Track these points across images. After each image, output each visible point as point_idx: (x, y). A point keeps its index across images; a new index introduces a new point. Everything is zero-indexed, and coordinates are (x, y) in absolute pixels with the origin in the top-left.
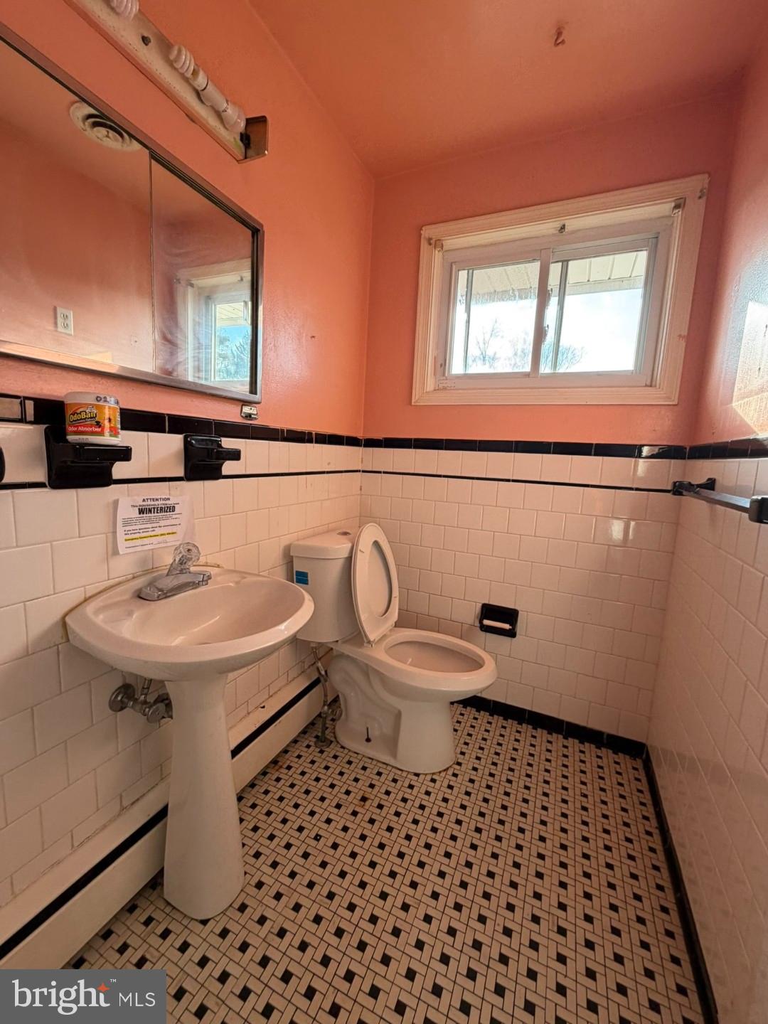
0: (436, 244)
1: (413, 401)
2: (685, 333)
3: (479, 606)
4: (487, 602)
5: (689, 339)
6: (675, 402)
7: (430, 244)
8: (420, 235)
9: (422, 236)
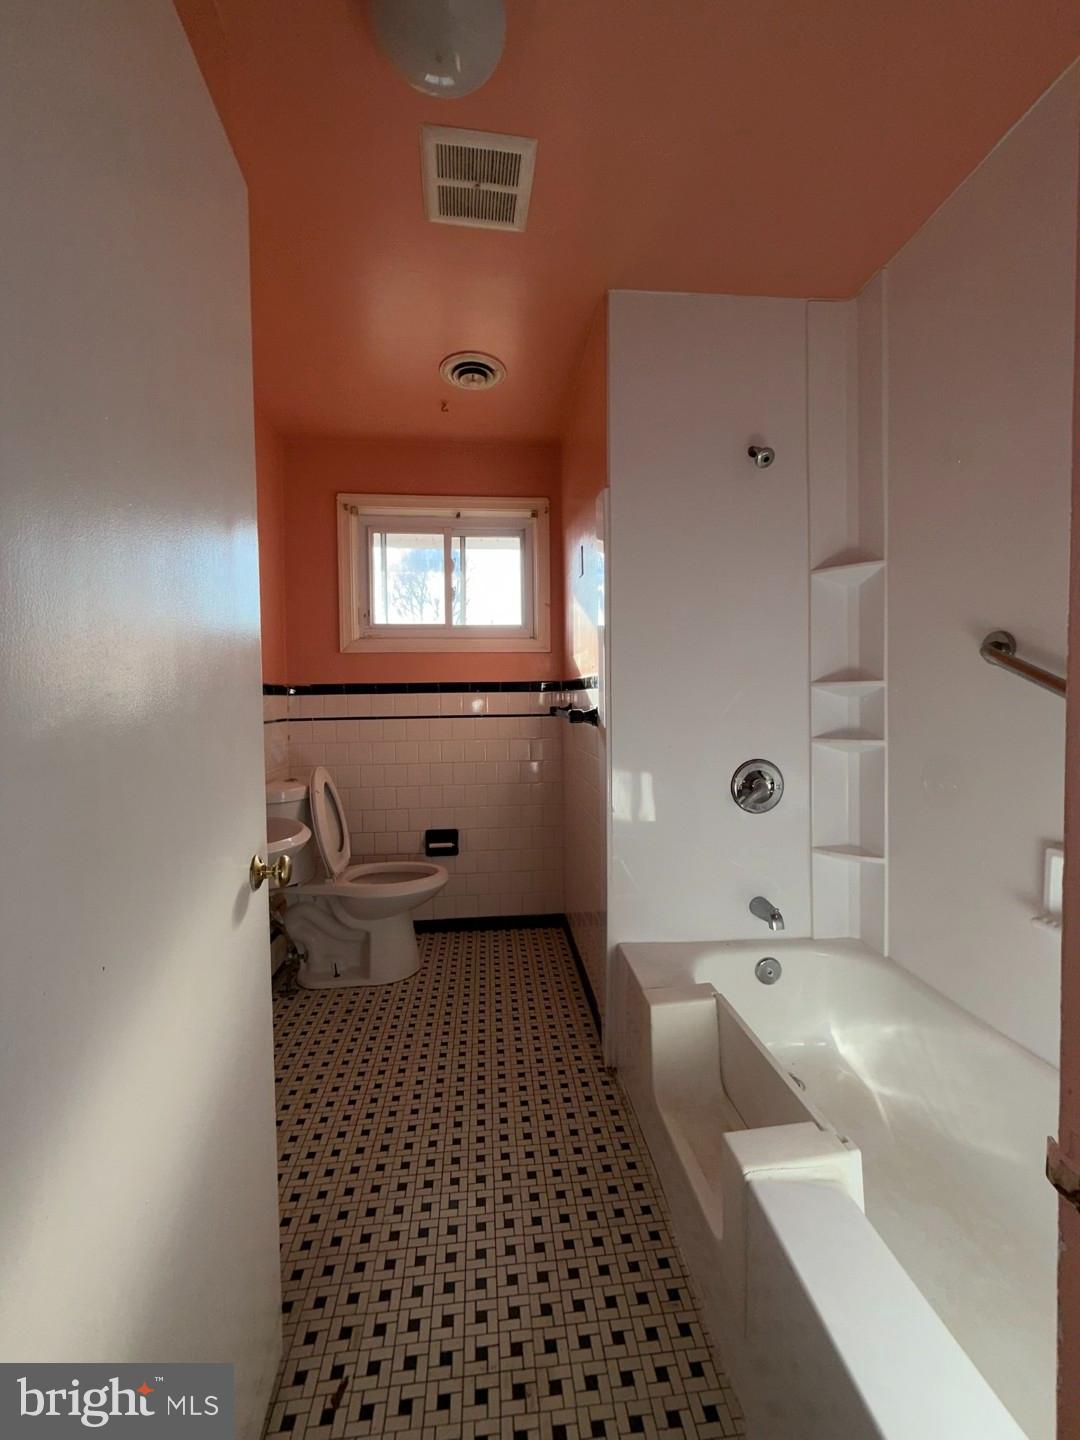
0: (352, 510)
1: (341, 649)
2: (548, 602)
3: (423, 834)
4: (429, 828)
5: (552, 606)
6: (549, 650)
7: (346, 509)
8: (336, 500)
9: (338, 502)
